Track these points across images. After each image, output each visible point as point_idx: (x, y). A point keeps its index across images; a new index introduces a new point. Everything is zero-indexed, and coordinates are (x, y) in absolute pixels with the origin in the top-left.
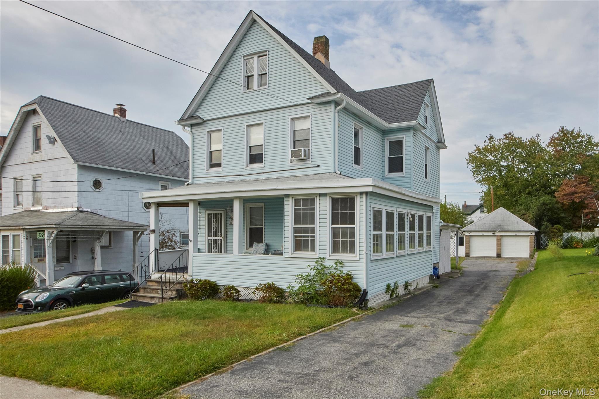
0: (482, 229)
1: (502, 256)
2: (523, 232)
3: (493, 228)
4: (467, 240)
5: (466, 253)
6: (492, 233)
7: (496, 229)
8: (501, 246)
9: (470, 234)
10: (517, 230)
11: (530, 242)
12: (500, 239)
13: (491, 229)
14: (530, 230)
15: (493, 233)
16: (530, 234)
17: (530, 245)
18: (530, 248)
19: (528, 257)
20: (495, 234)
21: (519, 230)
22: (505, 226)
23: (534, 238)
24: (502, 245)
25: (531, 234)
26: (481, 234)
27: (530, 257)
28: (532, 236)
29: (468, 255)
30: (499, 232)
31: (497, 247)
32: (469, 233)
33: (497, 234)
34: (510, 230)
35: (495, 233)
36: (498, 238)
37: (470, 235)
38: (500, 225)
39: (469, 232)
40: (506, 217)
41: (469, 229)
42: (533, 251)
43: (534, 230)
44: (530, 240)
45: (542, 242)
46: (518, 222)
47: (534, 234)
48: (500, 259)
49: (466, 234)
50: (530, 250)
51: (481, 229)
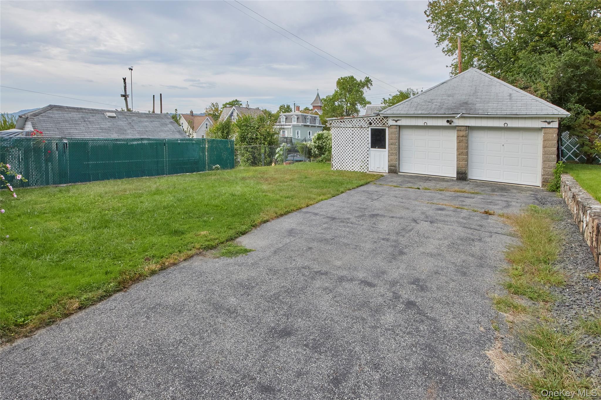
0: (423, 112)
1: (470, 177)
2: (525, 118)
3: (448, 109)
4: (393, 136)
5: (390, 166)
6: (445, 120)
7: (456, 111)
8: (467, 152)
9: (399, 123)
10: (508, 112)
11: (544, 147)
12: (467, 136)
13: (442, 111)
14: (545, 112)
15: (448, 121)
16: (546, 125)
17: (545, 153)
18: (544, 161)
19: (539, 183)
20: (453, 124)
21: (514, 112)
22: (478, 106)
23: (555, 135)
24: (470, 150)
25: (549, 123)
26: (420, 122)
27: (543, 185)
28: (551, 130)
29: (394, 170)
30: (461, 117)
31: (459, 154)
32: (396, 121)
33: (457, 122)
34: (491, 112)
35: (454, 120)
36: (462, 133)
37: (400, 127)
38: (466, 103)
39: (397, 117)
40: (482, 85)
41: (395, 112)
42: (553, 170)
43: (556, 112)
44: (544, 141)
45: (563, 148)
46: (510, 95)
47: (556, 125)
48: (464, 182)
49: (391, 122)
50: (544, 168)
51: (420, 112)
